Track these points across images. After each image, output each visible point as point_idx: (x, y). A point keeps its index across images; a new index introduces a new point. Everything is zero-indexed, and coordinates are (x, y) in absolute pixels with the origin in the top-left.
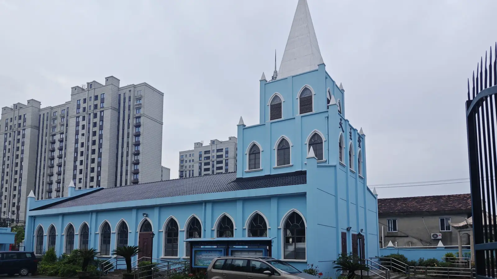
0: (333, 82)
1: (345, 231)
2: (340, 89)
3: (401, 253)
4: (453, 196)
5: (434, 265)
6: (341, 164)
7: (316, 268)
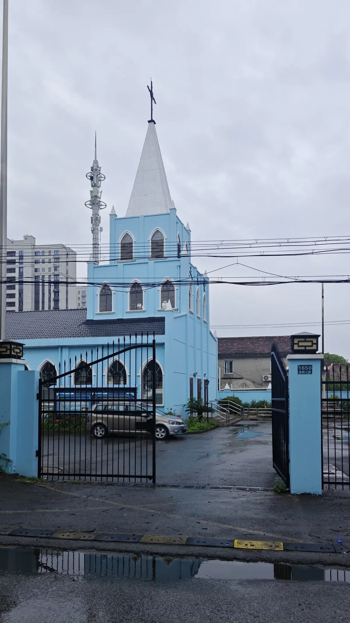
0: (182, 224)
1: (192, 377)
2: (187, 229)
3: (237, 395)
4: (282, 337)
5: (264, 407)
6: (191, 312)
7: (174, 411)
